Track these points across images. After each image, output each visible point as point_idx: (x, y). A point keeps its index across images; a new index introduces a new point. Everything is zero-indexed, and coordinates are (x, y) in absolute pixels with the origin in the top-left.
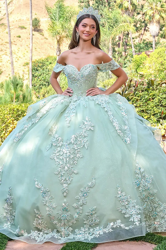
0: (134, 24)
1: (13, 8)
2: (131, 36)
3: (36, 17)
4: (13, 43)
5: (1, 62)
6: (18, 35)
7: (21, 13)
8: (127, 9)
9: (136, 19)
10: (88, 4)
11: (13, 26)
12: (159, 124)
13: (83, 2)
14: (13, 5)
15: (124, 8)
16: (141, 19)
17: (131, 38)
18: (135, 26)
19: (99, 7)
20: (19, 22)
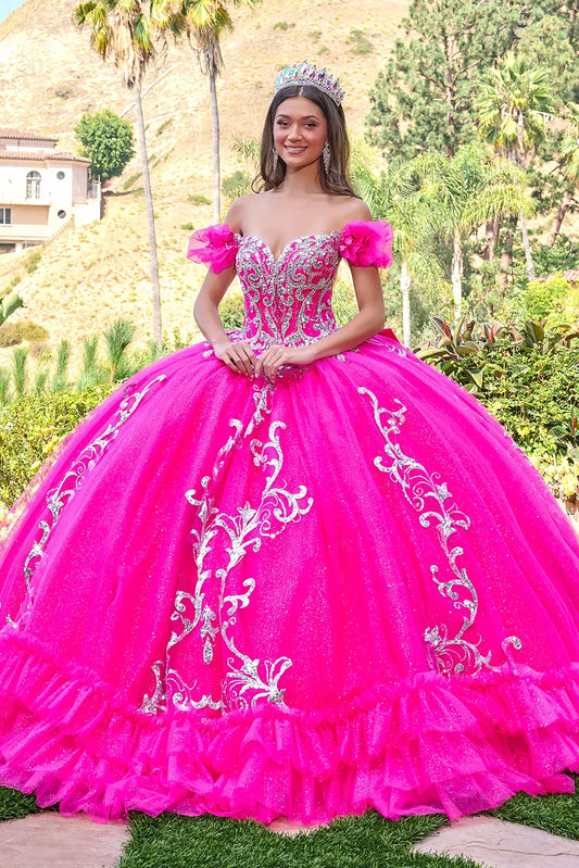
0: (534, 189)
1: (174, 142)
2: (524, 224)
3: (241, 170)
4: (172, 245)
5: (134, 300)
6: (185, 224)
7: (196, 159)
8: (512, 143)
9: (539, 174)
10: (394, 128)
11: (170, 194)
12: (564, 460)
13: (380, 124)
14: (173, 134)
15: (501, 141)
16: (555, 173)
17: (524, 232)
18: (536, 195)
19: (427, 138)
20: (189, 183)
